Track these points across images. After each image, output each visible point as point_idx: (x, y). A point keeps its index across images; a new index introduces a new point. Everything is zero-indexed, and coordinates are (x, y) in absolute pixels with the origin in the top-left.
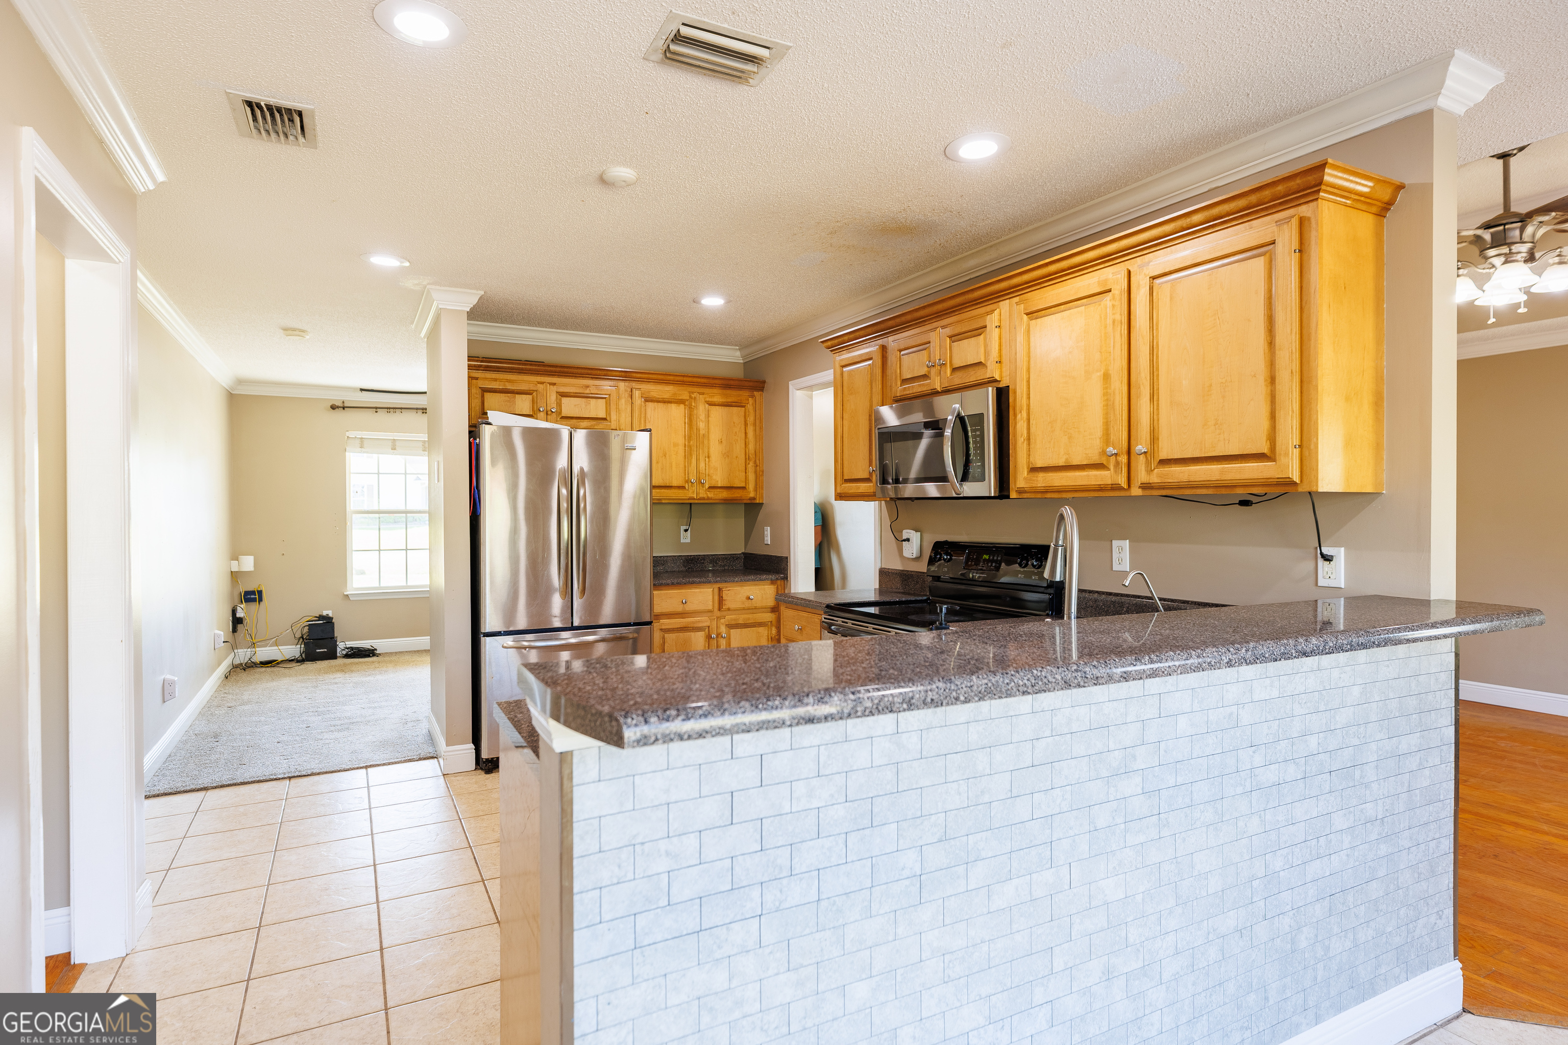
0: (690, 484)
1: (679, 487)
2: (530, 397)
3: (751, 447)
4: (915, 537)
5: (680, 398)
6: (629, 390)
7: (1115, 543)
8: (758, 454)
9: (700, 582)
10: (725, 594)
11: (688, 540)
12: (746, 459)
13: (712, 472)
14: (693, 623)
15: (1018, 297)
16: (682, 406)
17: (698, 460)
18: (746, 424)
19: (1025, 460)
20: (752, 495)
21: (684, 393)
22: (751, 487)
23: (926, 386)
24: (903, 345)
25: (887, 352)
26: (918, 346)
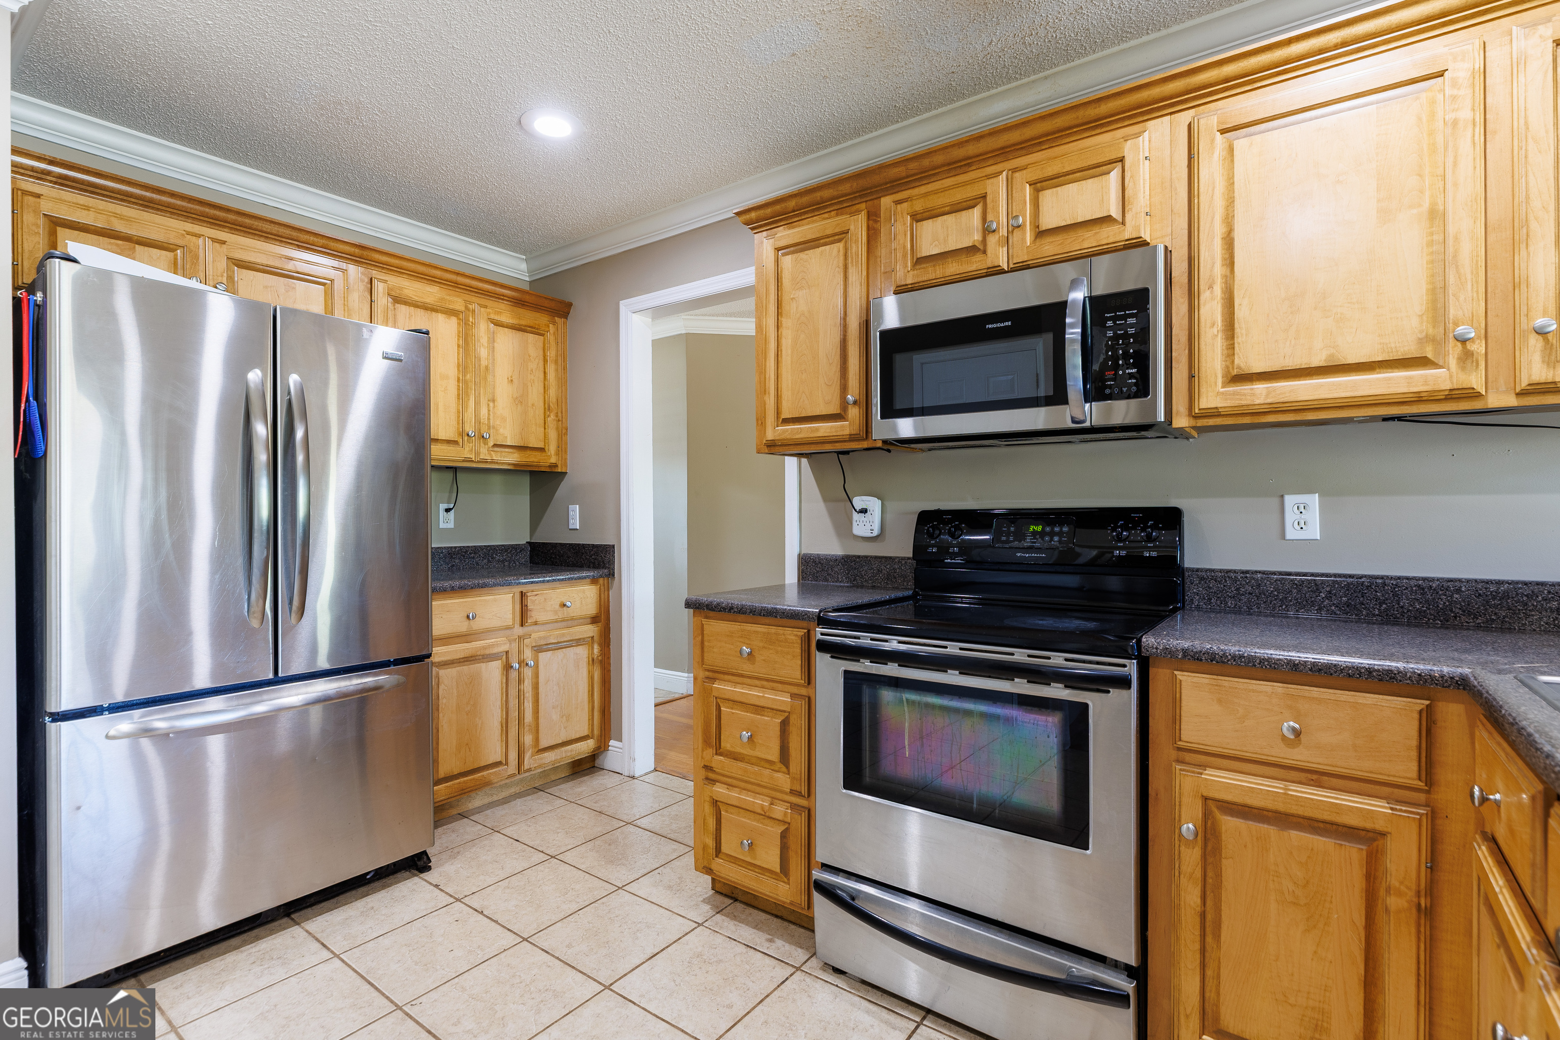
0: (466, 438)
1: (448, 442)
2: (170, 255)
3: (553, 392)
4: (874, 505)
5: (451, 307)
6: (367, 280)
7: (1291, 500)
8: (560, 404)
9: (495, 585)
10: (533, 602)
11: (451, 525)
12: (545, 409)
13: (498, 423)
14: (484, 648)
15: (1193, 110)
16: (454, 320)
17: (477, 404)
18: (545, 361)
19: (1219, 363)
20: (553, 460)
21: (457, 302)
22: (552, 448)
23: (975, 264)
24: (919, 206)
25: (879, 221)
26: (958, 203)
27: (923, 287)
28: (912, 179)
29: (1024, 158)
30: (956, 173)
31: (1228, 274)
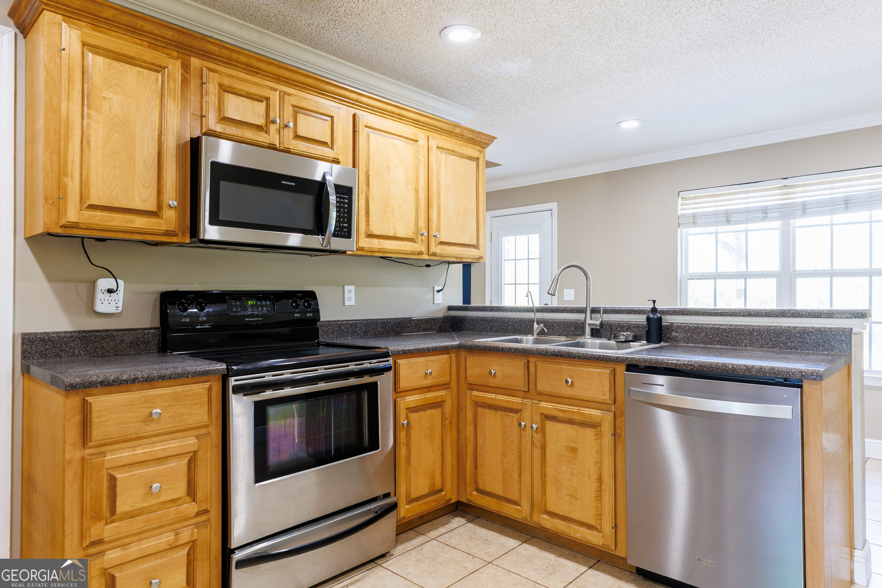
4: (121, 286)
7: (346, 288)
15: (354, 109)
23: (261, 137)
24: (226, 81)
25: (189, 73)
26: (251, 94)
27: (226, 138)
28: (220, 59)
29: (286, 87)
30: (248, 73)
31: (367, 189)
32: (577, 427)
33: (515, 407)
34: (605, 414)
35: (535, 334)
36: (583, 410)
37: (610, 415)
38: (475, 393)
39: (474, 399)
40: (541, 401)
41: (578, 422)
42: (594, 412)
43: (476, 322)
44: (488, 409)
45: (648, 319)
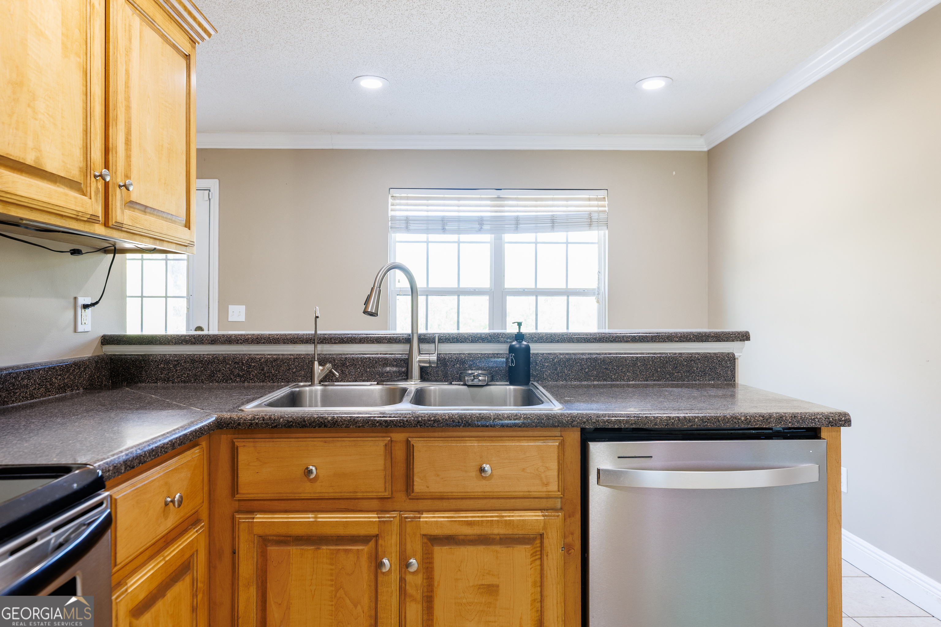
32: (497, 548)
33: (363, 532)
34: (551, 516)
35: (316, 381)
36: (509, 516)
37: (558, 516)
38: (260, 518)
39: (258, 530)
40: (421, 512)
41: (498, 537)
42: (530, 516)
43: (175, 366)
44: (297, 545)
45: (512, 349)
